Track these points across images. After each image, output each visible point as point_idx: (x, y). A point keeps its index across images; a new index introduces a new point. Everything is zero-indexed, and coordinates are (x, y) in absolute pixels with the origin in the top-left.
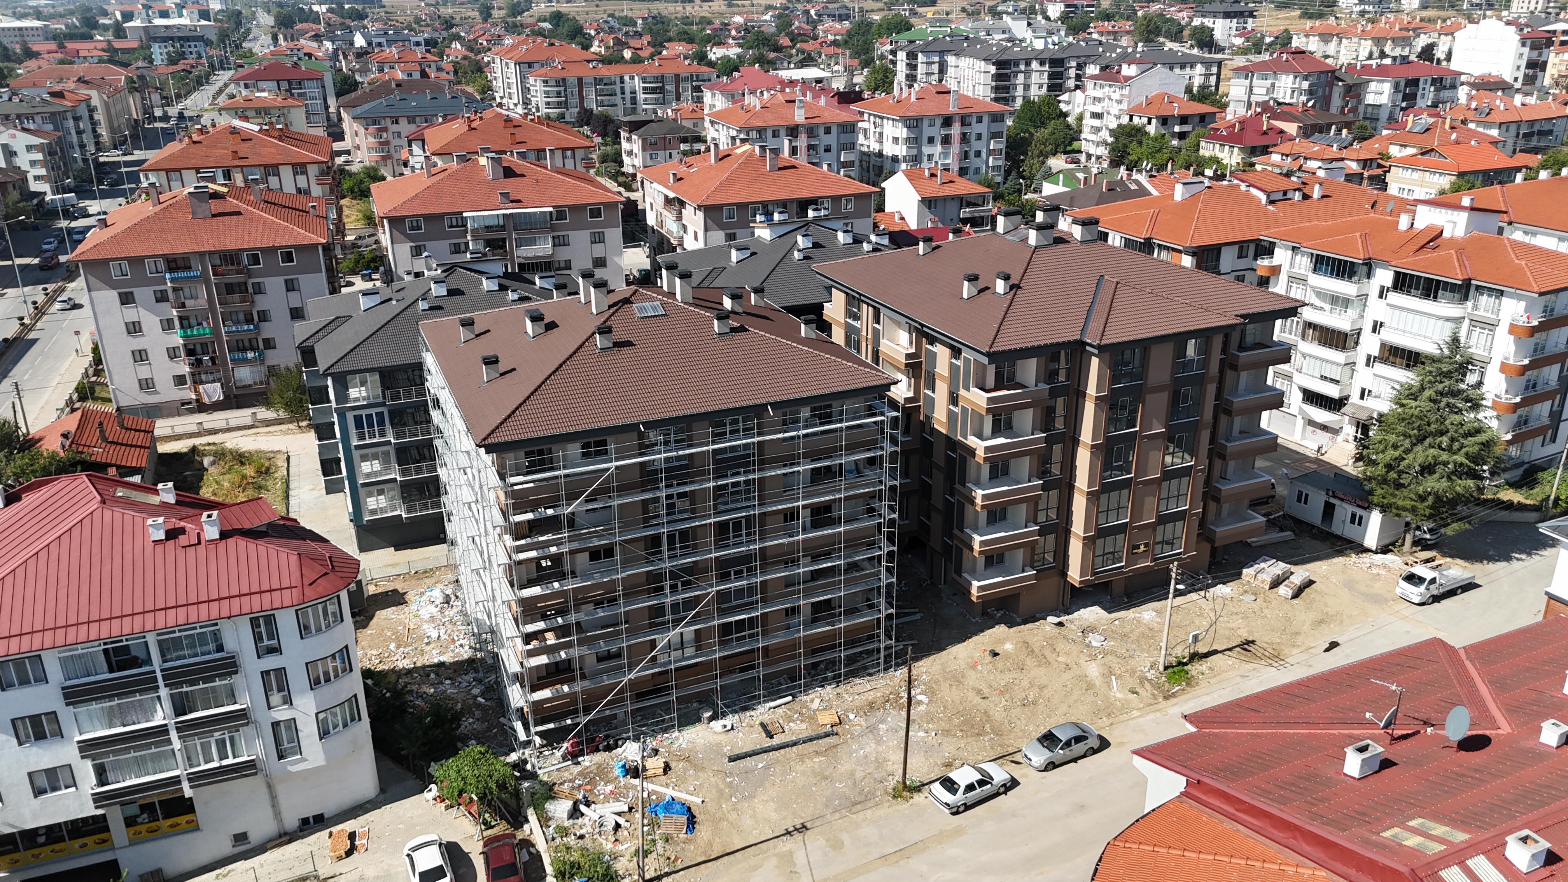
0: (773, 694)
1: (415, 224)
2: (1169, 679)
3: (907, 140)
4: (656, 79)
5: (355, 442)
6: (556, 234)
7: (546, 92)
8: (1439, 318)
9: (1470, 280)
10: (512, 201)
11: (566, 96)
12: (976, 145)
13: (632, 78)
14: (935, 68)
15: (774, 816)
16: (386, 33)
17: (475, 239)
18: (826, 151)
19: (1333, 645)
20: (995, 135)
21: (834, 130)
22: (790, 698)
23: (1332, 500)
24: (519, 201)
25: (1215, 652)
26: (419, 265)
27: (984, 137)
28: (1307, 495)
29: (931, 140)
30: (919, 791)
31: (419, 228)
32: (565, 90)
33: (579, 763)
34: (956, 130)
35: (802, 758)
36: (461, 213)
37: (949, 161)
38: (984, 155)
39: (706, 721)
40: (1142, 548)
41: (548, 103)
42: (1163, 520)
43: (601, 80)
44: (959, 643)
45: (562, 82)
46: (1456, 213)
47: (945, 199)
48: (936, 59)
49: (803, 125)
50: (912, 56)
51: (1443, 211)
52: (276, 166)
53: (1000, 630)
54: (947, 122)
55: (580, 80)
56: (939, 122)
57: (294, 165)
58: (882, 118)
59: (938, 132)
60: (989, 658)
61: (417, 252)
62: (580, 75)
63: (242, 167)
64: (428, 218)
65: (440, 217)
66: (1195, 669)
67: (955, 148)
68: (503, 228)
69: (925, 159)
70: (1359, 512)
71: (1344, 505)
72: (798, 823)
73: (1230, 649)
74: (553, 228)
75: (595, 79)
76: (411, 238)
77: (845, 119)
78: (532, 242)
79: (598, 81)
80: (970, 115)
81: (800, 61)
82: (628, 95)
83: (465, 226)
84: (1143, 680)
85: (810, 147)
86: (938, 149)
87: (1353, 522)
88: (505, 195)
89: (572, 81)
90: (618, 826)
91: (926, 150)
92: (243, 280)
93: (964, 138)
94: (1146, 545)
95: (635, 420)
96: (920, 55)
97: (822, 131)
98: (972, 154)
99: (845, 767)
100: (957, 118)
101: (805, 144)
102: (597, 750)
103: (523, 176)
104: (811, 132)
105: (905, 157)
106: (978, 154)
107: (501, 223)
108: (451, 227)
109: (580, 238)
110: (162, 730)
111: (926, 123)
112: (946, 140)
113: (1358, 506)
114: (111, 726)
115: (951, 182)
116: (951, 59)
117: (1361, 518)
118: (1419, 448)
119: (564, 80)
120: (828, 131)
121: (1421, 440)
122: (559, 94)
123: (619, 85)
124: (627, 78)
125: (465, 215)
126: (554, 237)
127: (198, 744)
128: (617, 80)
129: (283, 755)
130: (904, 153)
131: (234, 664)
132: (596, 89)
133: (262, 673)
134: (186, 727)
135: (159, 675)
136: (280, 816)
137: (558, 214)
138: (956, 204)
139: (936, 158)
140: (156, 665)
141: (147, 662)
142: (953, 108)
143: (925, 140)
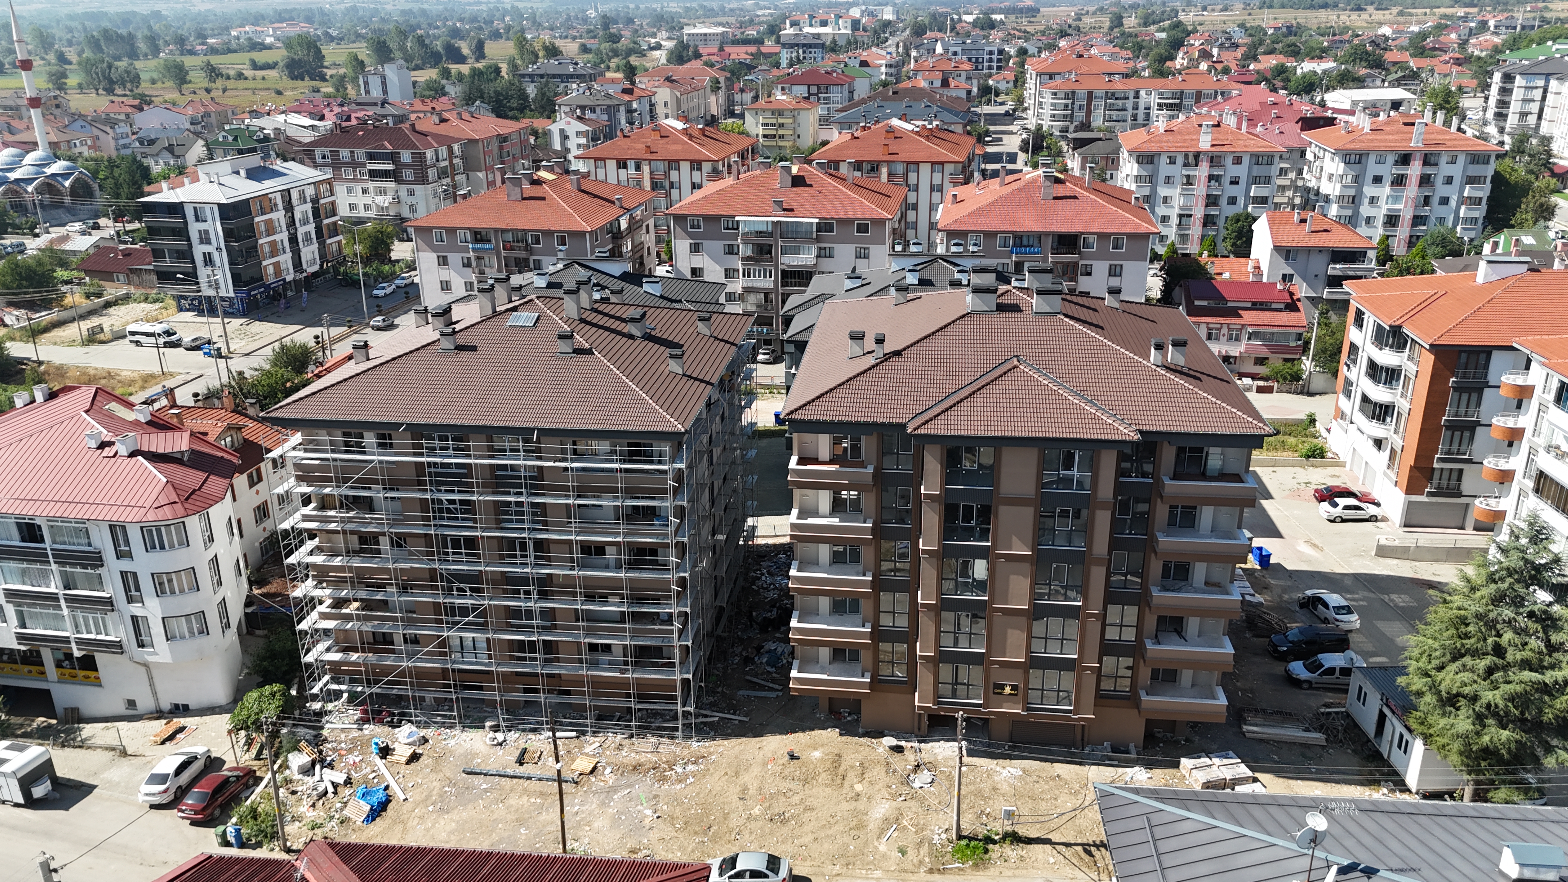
1: (696, 223)
2: (956, 851)
3: (1344, 176)
4: (1174, 95)
6: (823, 245)
7: (1053, 105)
10: (784, 210)
11: (1072, 110)
12: (1441, 190)
13: (1149, 94)
14: (1537, 94)
17: (745, 242)
18: (1232, 183)
20: (1471, 180)
21: (1246, 160)
22: (574, 734)
23: (1385, 709)
24: (792, 210)
26: (698, 261)
27: (1457, 181)
29: (1378, 180)
31: (699, 227)
32: (1073, 103)
33: (361, 729)
34: (1415, 170)
36: (734, 217)
37: (1400, 206)
38: (1453, 203)
40: (1008, 690)
41: (1054, 116)
42: (1035, 663)
43: (1113, 94)
44: (781, 734)
45: (1071, 95)
48: (1541, 83)
49: (1206, 153)
50: (1508, 78)
52: (678, 161)
54: (1405, 159)
55: (1090, 94)
56: (1391, 159)
58: (1325, 150)
59: (1388, 170)
60: (783, 759)
61: (695, 249)
62: (1091, 89)
63: (650, 160)
64: (707, 218)
65: (716, 219)
67: (1412, 190)
68: (770, 235)
69: (1366, 201)
70: (1405, 734)
71: (1394, 719)
74: (818, 240)
75: (1107, 92)
76: (691, 236)
77: (1262, 149)
78: (797, 251)
79: (1110, 95)
80: (1438, 154)
82: (1141, 112)
83: (737, 228)
84: (924, 841)
85: (1211, 178)
86: (1385, 190)
87: (1400, 745)
88: (779, 203)
89: (1082, 94)
91: (1369, 190)
92: (524, 256)
93: (1425, 181)
96: (1518, 77)
97: (1229, 160)
98: (1435, 201)
101: (1207, 174)
104: (1215, 160)
105: (1338, 198)
106: (1445, 201)
107: (770, 229)
108: (728, 229)
109: (844, 252)
110: (54, 597)
111: (1372, 158)
112: (1399, 181)
113: (1405, 725)
114: (24, 583)
117: (1406, 743)
119: (1073, 92)
120: (1238, 161)
122: (1066, 107)
123: (1132, 100)
124: (1143, 93)
125: (737, 218)
126: (820, 248)
127: (80, 615)
128: (1131, 95)
129: (141, 645)
130: (1337, 193)
131: (100, 559)
132: (1106, 103)
133: (121, 572)
134: (71, 600)
135: (50, 553)
136: (155, 694)
137: (825, 226)
138: (1325, 257)
139: (1382, 202)
140: (48, 544)
141: (42, 540)
142: (1415, 143)
143: (1369, 178)
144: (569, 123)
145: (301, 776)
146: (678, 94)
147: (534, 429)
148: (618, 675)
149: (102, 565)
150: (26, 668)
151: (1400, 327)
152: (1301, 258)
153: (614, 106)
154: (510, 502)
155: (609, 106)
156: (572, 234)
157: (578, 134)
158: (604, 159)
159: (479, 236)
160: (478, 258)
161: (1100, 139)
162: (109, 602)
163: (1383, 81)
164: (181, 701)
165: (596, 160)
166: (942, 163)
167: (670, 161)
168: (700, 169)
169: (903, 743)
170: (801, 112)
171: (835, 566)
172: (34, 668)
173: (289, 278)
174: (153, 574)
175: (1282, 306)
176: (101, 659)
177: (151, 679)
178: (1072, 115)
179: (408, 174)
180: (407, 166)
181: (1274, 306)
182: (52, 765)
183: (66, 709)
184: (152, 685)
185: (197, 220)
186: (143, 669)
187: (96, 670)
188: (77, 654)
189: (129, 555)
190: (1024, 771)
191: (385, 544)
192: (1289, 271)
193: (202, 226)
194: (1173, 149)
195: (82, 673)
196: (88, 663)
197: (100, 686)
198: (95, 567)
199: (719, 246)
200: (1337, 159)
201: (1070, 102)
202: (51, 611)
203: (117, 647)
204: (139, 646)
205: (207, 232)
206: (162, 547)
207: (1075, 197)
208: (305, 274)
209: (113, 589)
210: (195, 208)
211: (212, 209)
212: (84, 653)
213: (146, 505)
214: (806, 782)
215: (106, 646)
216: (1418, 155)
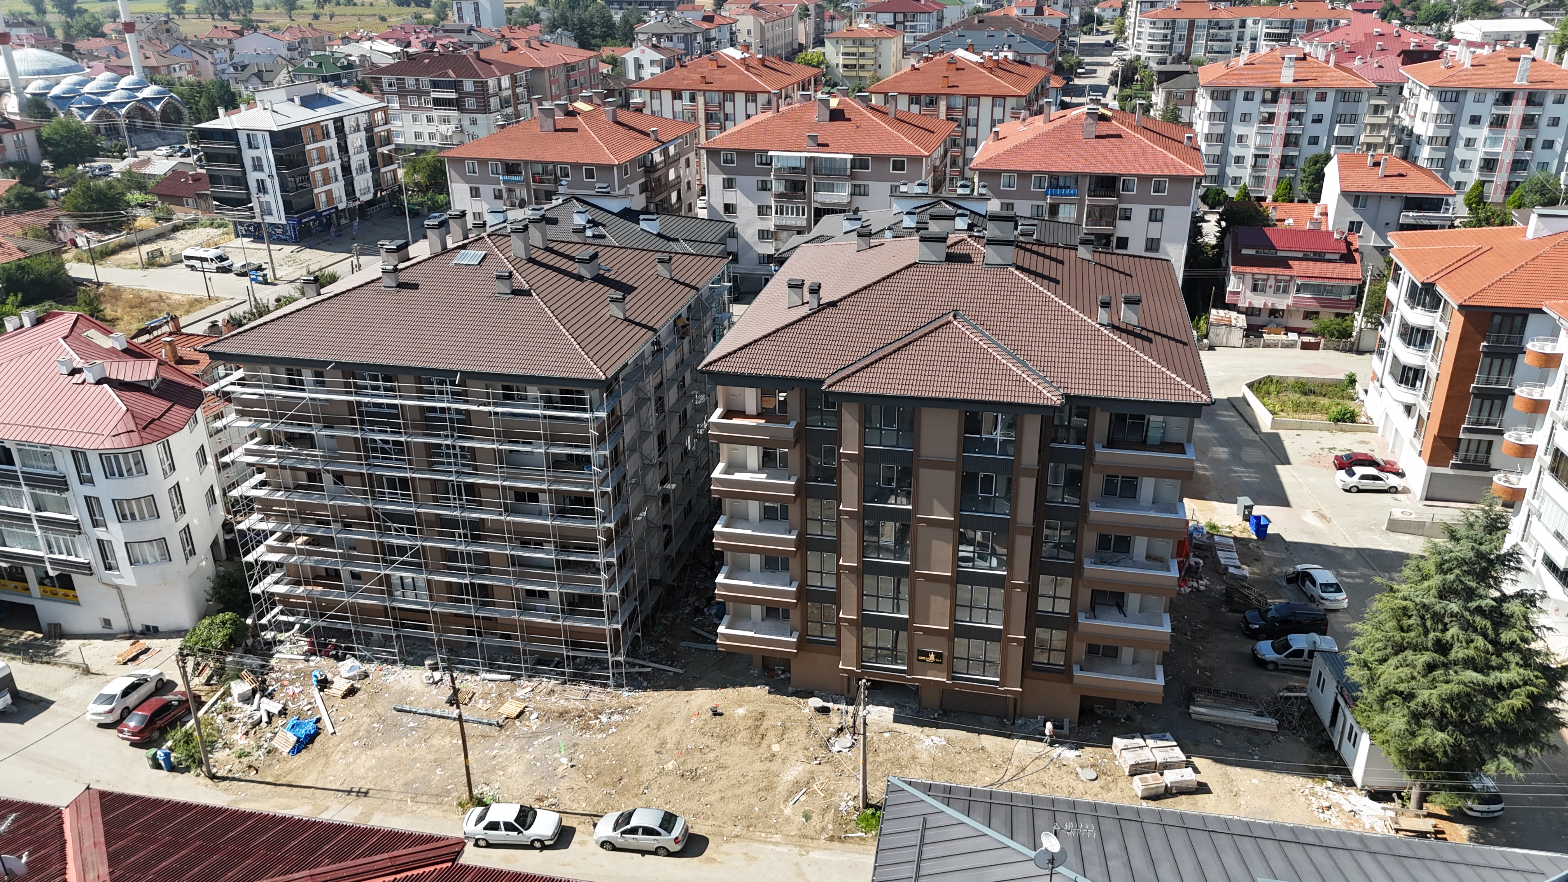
1: (729, 157)
3: (1439, 116)
6: (857, 182)
7: (1150, 34)
10: (819, 145)
11: (1172, 40)
12: (1546, 132)
13: (1255, 22)
15: (360, 772)
17: (778, 179)
18: (1314, 121)
21: (1331, 97)
22: (508, 677)
23: (1340, 700)
24: (827, 145)
26: (731, 197)
27: (1564, 123)
29: (1475, 120)
31: (732, 162)
32: (1173, 33)
33: (308, 661)
34: (1517, 110)
36: (767, 151)
37: (1499, 149)
38: (1558, 147)
40: (932, 657)
41: (1152, 47)
43: (1217, 23)
45: (1171, 25)
47: (1380, 196)
49: (1287, 88)
52: (733, 92)
54: (1507, 98)
55: (1192, 23)
56: (1491, 97)
57: (747, 93)
59: (1488, 110)
60: (706, 715)
61: (729, 184)
62: (1192, 17)
63: (705, 91)
64: (741, 153)
65: (749, 153)
67: (1513, 132)
68: (804, 171)
69: (1462, 143)
70: (1355, 726)
71: (1346, 708)
74: (852, 177)
75: (1210, 21)
76: (724, 171)
77: (1350, 85)
78: (831, 188)
79: (1214, 24)
80: (1544, 93)
83: (771, 164)
84: (830, 807)
85: (1291, 115)
86: (1483, 132)
87: (1350, 738)
88: (813, 138)
89: (1183, 23)
91: (1466, 131)
93: (1528, 122)
94: (938, 656)
97: (1312, 96)
98: (1538, 144)
101: (1287, 111)
103: (849, 120)
104: (1296, 97)
105: (1431, 139)
106: (1549, 144)
107: (803, 165)
108: (762, 164)
109: (880, 190)
111: (1470, 96)
112: (1500, 122)
113: (1355, 717)
115: (1400, 175)
117: (1355, 736)
119: (1174, 21)
120: (1322, 97)
122: (1165, 37)
124: (1249, 22)
125: (770, 153)
126: (855, 186)
127: (52, 537)
128: (1237, 24)
129: (109, 568)
130: (1430, 133)
131: (66, 483)
132: (1208, 33)
133: (86, 497)
134: (42, 521)
135: (20, 475)
136: (127, 614)
137: (860, 163)
138: (1397, 205)
139: (1479, 145)
140: (18, 467)
141: (13, 464)
142: (1519, 80)
143: (1466, 118)
144: (643, 52)
145: (240, 704)
146: (763, 22)
147: (457, 372)
148: (549, 621)
149: (68, 490)
150: (13, 584)
151: (1433, 285)
152: (1371, 204)
153: (691, 34)
154: (441, 445)
155: (686, 35)
156: (601, 167)
157: (652, 62)
158: (659, 90)
159: (511, 168)
160: (510, 190)
161: (1187, 73)
162: (76, 525)
163: (1524, 10)
164: (151, 624)
165: (652, 90)
166: (1004, 97)
167: (725, 92)
168: (755, 101)
169: (830, 705)
170: (883, 41)
171: (765, 523)
172: (19, 584)
173: (341, 206)
174: (113, 501)
175: (1337, 257)
176: (77, 579)
177: (122, 600)
178: (1171, 45)
179: (470, 102)
180: (470, 94)
181: (1328, 256)
182: (12, 680)
183: (49, 625)
184: (124, 606)
185: (250, 147)
186: (115, 591)
187: (74, 589)
188: (52, 573)
189: (91, 481)
190: (948, 740)
191: (327, 480)
192: (1357, 218)
193: (254, 153)
194: (1251, 84)
195: (62, 591)
196: (65, 582)
197: (78, 604)
198: (61, 491)
199: (752, 181)
200: (1431, 96)
201: (1170, 31)
202: (26, 531)
203: (86, 569)
204: (106, 569)
205: (259, 159)
206: (121, 475)
207: (1119, 136)
208: (358, 203)
209: (78, 513)
210: (248, 135)
211: (263, 136)
212: (58, 573)
213: (106, 433)
214: (725, 739)
215: (77, 567)
216: (1521, 95)
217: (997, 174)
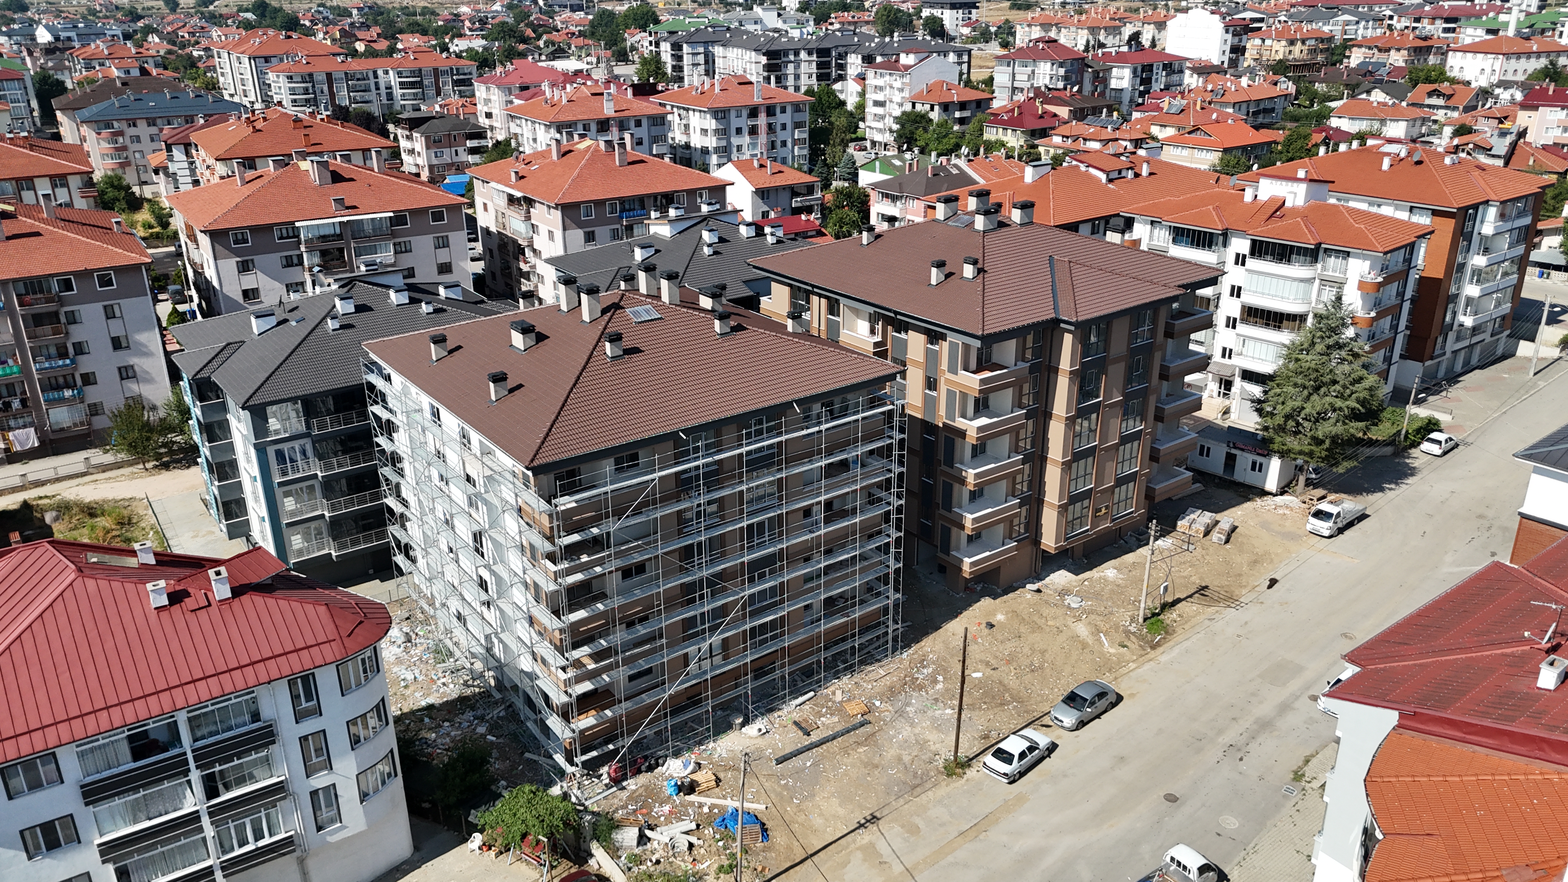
0: (796, 692)
1: (240, 237)
2: (1150, 631)
3: (716, 131)
4: (413, 74)
5: (277, 479)
6: (398, 240)
8: (1295, 279)
9: (1320, 244)
10: (348, 208)
11: (314, 93)
12: (781, 135)
14: (701, 59)
15: (841, 811)
16: (75, 27)
17: (310, 251)
19: (1273, 582)
20: (798, 125)
21: (645, 122)
23: (1234, 451)
24: (355, 208)
25: (1178, 601)
26: (249, 281)
27: (789, 126)
28: (1209, 449)
29: (739, 131)
30: (969, 766)
31: (245, 241)
32: (313, 86)
33: (624, 788)
34: (762, 120)
35: (845, 751)
36: (293, 223)
37: (758, 151)
38: (789, 145)
39: (738, 727)
40: (1103, 511)
42: (1121, 482)
43: (353, 75)
44: (952, 619)
45: (309, 78)
46: (1295, 184)
47: (777, 189)
48: (701, 50)
49: (614, 119)
50: (677, 47)
51: (1284, 183)
52: (30, 179)
53: (986, 602)
54: (754, 113)
55: (329, 76)
56: (745, 113)
57: (51, 177)
58: (687, 110)
59: (745, 122)
60: (986, 631)
61: (244, 267)
62: (329, 70)
64: (256, 230)
65: (269, 228)
66: (1170, 616)
67: (763, 138)
68: (340, 237)
69: (735, 149)
70: (1259, 459)
71: (1245, 454)
72: (867, 814)
73: (1191, 596)
74: (393, 235)
75: (346, 74)
76: (236, 253)
77: (655, 112)
78: (373, 250)
79: (348, 77)
80: (774, 106)
81: (552, 53)
82: (383, 91)
83: (298, 236)
84: (1127, 633)
86: (746, 139)
87: (1253, 469)
88: (338, 201)
89: (320, 77)
90: (691, 846)
91: (735, 141)
92: (54, 309)
93: (771, 128)
94: (1107, 507)
95: (674, 428)
96: (685, 46)
97: (632, 123)
98: (779, 144)
99: (890, 753)
100: (763, 109)
102: (639, 772)
103: (352, 180)
104: (622, 125)
105: (715, 148)
106: (784, 144)
107: (338, 231)
108: (281, 238)
109: (422, 244)
110: (194, 818)
111: (733, 113)
112: (753, 131)
113: (1258, 454)
114: (136, 821)
115: (780, 172)
116: (718, 50)
117: (1261, 465)
118: (1315, 397)
119: (311, 75)
120: (638, 124)
121: (1317, 389)
122: (306, 91)
123: (372, 81)
124: (380, 72)
125: (297, 224)
126: (397, 244)
127: (231, 825)
128: (371, 75)
129: (322, 826)
130: (715, 145)
131: (271, 733)
132: (348, 85)
133: (302, 739)
134: (220, 810)
135: (188, 756)
137: (399, 219)
138: (787, 194)
139: (745, 149)
140: (187, 745)
141: (177, 744)
142: (757, 100)
143: (733, 131)
148: (846, 619)
149: (273, 742)
152: (770, 196)
161: (434, 118)
167: (17, 180)
174: (346, 723)
178: (315, 98)
189: (316, 711)
192: (766, 208)
194: (586, 117)
198: (261, 748)
199: (275, 259)
200: (708, 116)
201: (310, 85)
202: (186, 840)
204: (319, 830)
209: (285, 767)
215: (272, 851)
217: (576, 205)
